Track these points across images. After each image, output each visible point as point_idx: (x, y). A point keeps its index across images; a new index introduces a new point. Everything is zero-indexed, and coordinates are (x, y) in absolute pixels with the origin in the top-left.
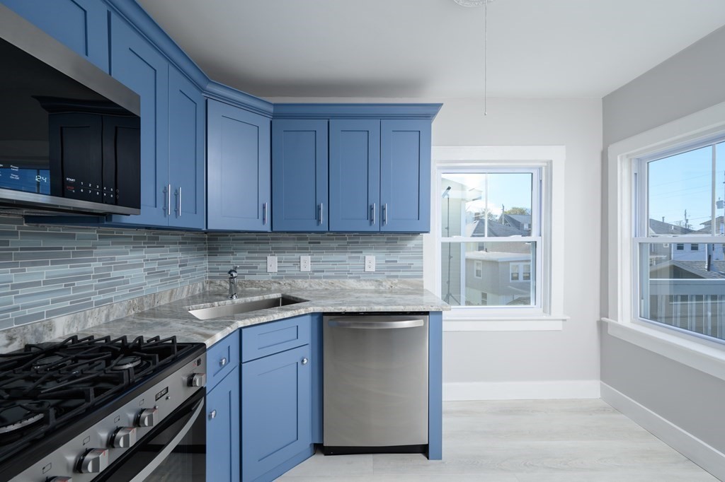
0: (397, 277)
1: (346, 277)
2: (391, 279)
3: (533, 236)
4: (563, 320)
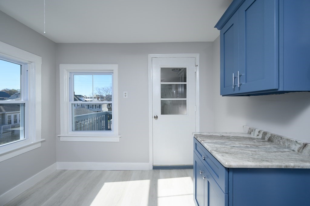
3: (22, 100)
4: (42, 142)
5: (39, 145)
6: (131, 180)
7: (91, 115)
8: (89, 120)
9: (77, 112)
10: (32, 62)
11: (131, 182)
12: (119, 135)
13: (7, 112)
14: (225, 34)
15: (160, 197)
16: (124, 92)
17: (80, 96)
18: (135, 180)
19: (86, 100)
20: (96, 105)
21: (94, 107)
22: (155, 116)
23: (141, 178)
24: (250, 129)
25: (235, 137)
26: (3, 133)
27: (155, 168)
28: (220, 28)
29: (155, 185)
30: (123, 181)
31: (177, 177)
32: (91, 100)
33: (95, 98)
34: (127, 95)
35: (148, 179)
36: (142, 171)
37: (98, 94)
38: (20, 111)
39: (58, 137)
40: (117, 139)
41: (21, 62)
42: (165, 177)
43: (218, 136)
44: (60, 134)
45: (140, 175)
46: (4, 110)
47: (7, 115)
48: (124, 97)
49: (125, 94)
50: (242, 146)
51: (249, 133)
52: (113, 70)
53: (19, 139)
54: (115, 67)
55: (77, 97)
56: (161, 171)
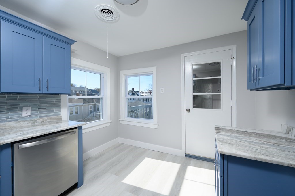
0: (46, 116)
1: (6, 121)
2: (43, 118)
3: (101, 96)
4: (111, 122)
5: (109, 124)
6: (165, 161)
7: (141, 106)
8: (139, 110)
9: (131, 104)
10: (105, 72)
11: (164, 161)
12: (157, 123)
13: (97, 103)
14: (251, 26)
15: (186, 179)
16: (161, 89)
17: (137, 91)
18: (168, 161)
19: (142, 94)
20: (149, 99)
21: (148, 100)
22: (187, 109)
23: (174, 161)
24: (288, 128)
25: (260, 134)
26: (95, 116)
27: (188, 156)
28: (247, 20)
29: (184, 169)
30: (159, 159)
31: (207, 169)
32: (146, 94)
33: (148, 93)
34: (163, 91)
35: (179, 163)
36: (176, 156)
37: (150, 90)
38: (100, 103)
39: (119, 120)
40: (156, 127)
41: (100, 73)
42: (195, 166)
43: (240, 131)
44: (120, 119)
45: (174, 159)
46: (95, 102)
47: (97, 105)
48: (161, 93)
49: (162, 90)
50: (258, 142)
51: (287, 132)
52: (153, 72)
53: (100, 119)
54: (154, 69)
55: (135, 92)
56: (192, 159)
